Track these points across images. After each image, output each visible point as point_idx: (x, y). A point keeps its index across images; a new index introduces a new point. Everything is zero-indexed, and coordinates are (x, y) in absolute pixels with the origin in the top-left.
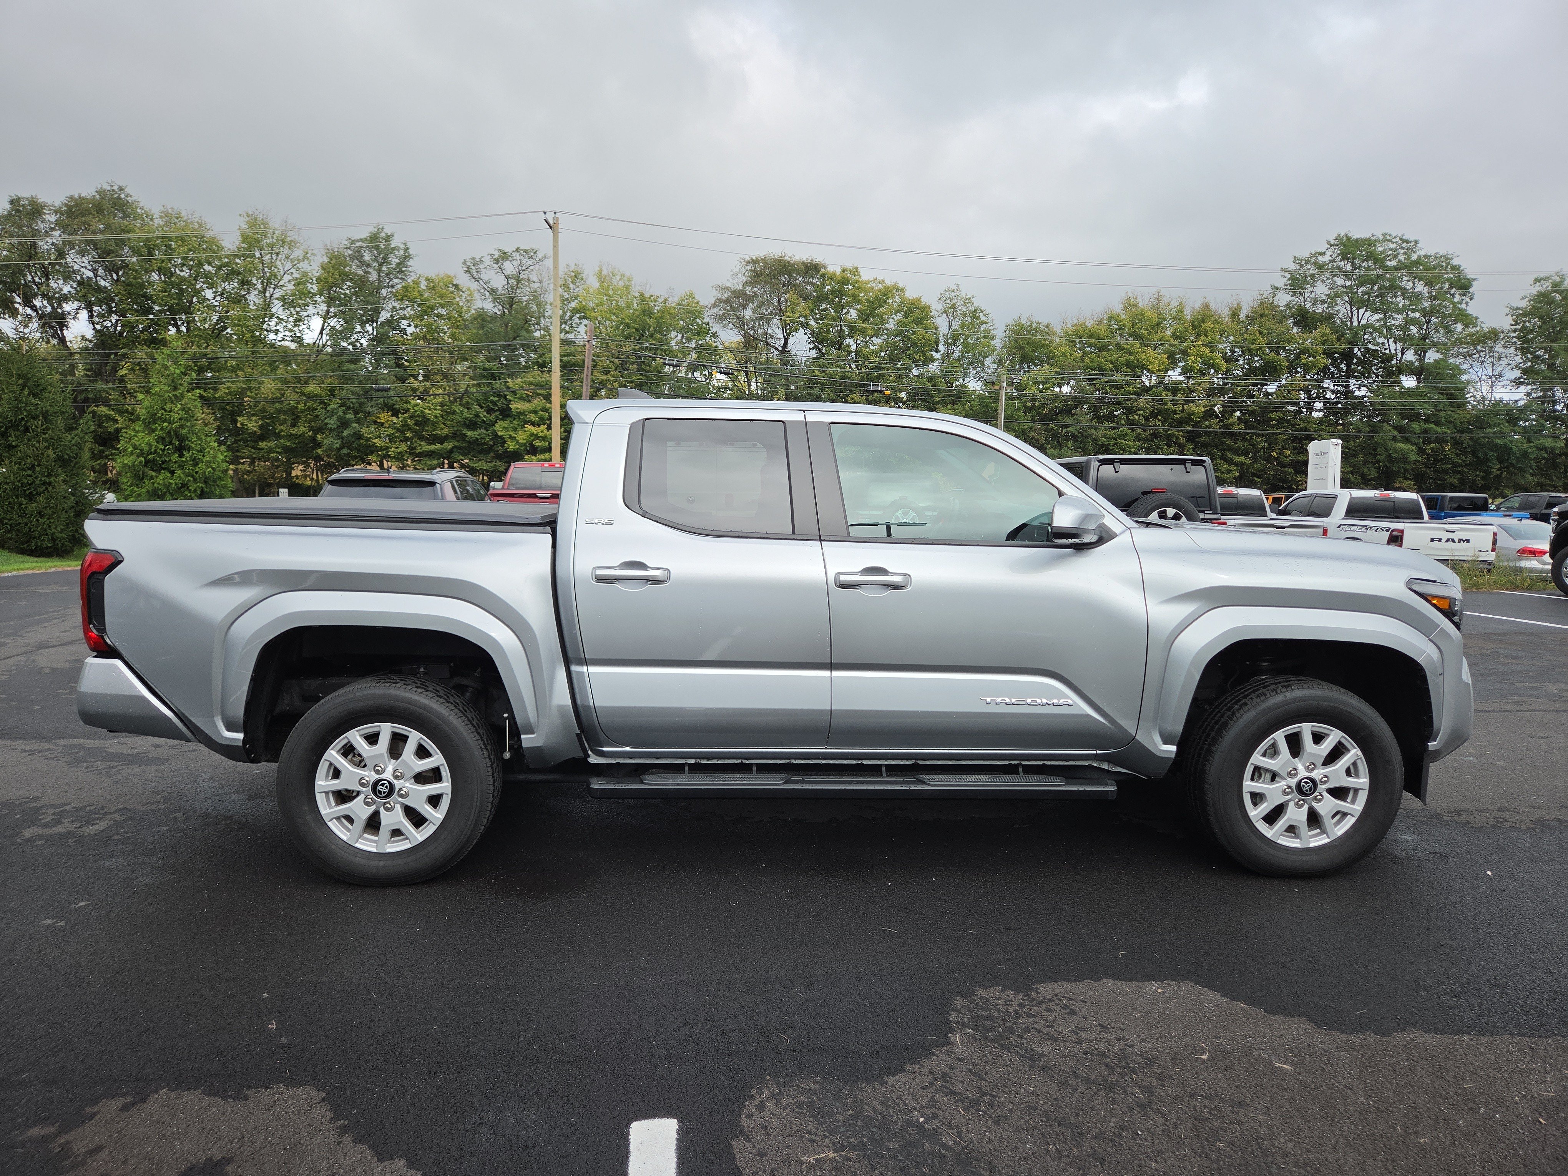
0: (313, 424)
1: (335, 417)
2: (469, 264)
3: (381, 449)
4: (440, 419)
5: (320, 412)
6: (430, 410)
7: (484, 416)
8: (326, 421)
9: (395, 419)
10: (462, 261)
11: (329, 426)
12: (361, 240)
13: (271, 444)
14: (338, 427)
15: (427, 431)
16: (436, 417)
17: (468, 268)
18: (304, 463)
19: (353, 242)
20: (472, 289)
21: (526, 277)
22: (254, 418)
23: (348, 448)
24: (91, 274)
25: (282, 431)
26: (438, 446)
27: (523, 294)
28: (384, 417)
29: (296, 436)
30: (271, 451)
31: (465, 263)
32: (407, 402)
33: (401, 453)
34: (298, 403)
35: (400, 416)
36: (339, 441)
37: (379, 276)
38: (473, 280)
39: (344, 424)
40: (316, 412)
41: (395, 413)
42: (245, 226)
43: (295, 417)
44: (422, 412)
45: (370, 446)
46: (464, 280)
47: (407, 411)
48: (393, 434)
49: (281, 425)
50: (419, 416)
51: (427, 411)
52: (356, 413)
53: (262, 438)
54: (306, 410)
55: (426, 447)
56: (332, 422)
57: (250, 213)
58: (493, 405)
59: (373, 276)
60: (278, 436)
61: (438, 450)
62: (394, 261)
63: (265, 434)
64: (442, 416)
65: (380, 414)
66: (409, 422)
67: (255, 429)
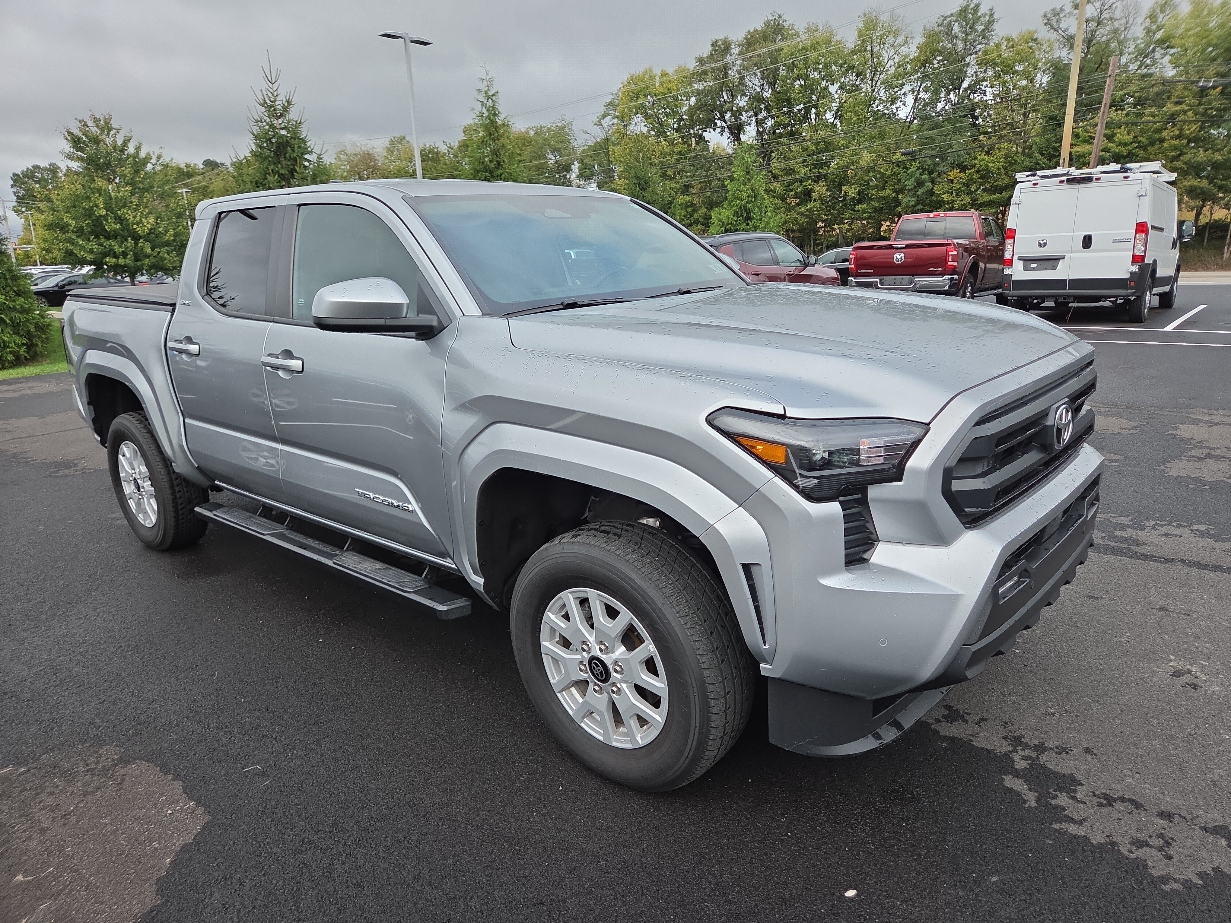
0: (896, 186)
1: (913, 179)
2: (1049, 15)
3: (948, 203)
4: (1002, 170)
5: (903, 176)
6: (994, 163)
7: (1044, 163)
8: (906, 183)
9: (962, 175)
10: (1043, 14)
11: (907, 187)
12: (952, 15)
13: (864, 206)
14: (915, 187)
15: (989, 183)
16: (999, 169)
17: (1048, 20)
18: (889, 219)
19: (946, 18)
20: (1052, 40)
21: (1107, 16)
22: (853, 186)
23: (922, 204)
24: (759, 90)
25: (873, 195)
26: (997, 195)
27: (1102, 35)
28: (954, 174)
29: (884, 198)
30: (864, 212)
31: (1045, 16)
32: (975, 158)
33: (964, 204)
34: (887, 170)
35: (967, 171)
36: (915, 199)
37: (966, 45)
38: (1052, 31)
39: (920, 184)
40: (899, 176)
41: (963, 169)
42: (861, 25)
43: (884, 182)
44: (987, 166)
45: (940, 201)
46: (1044, 34)
47: (973, 166)
48: (960, 188)
49: (872, 190)
50: (983, 170)
51: (991, 165)
52: (931, 172)
53: (860, 202)
54: (892, 175)
55: (987, 197)
56: (910, 183)
57: (867, 12)
58: (1055, 151)
59: (960, 46)
60: (870, 199)
61: (996, 199)
62: (980, 28)
63: (862, 198)
64: (1005, 169)
65: (951, 171)
66: (975, 176)
67: (853, 195)
